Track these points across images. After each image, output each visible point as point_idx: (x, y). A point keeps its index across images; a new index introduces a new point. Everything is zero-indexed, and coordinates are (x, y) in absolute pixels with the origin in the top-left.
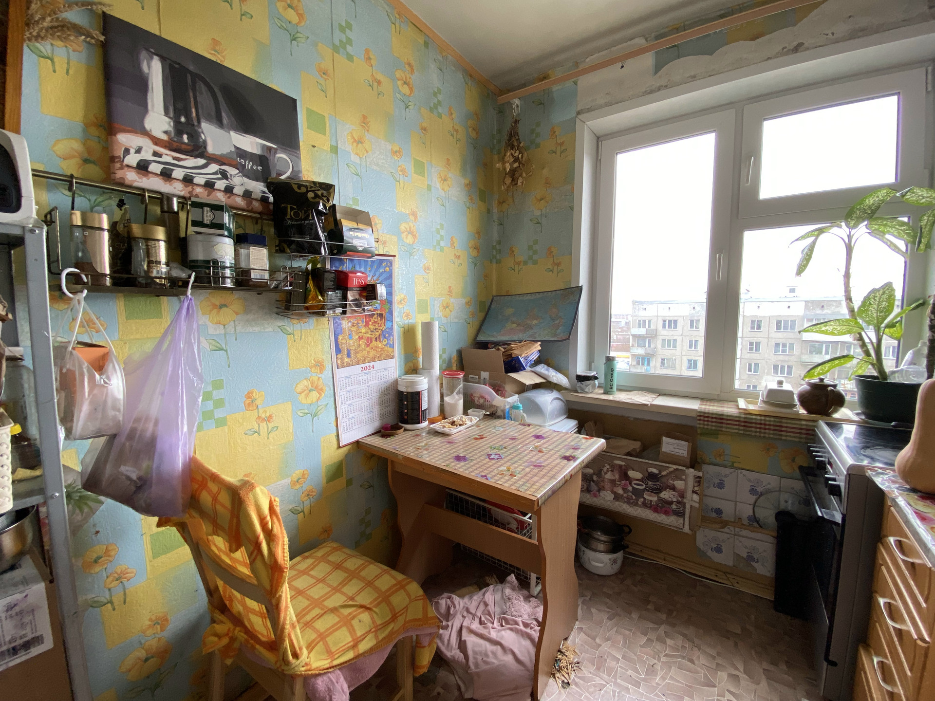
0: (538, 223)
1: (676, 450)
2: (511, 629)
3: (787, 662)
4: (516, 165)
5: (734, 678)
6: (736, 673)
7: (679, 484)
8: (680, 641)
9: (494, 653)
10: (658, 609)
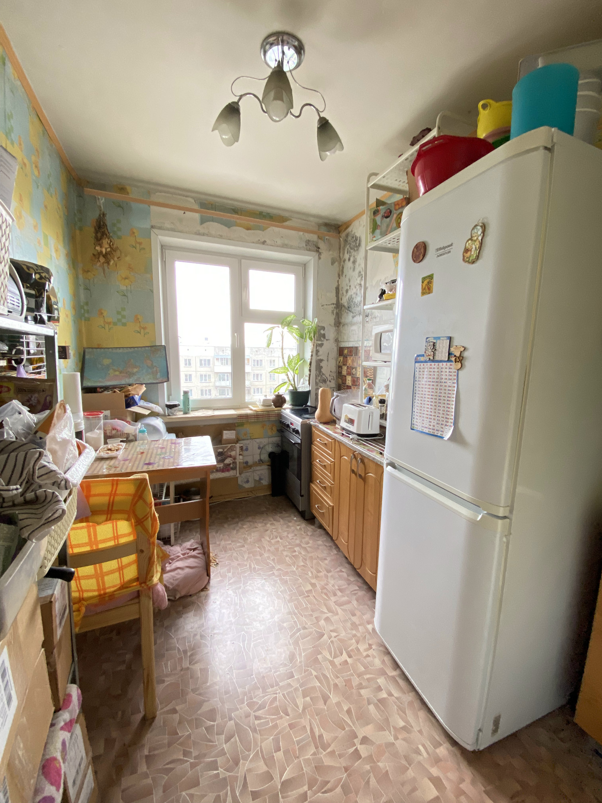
0: (125, 295)
1: (230, 436)
2: (178, 561)
3: (284, 511)
4: (109, 250)
5: (272, 524)
6: (271, 522)
7: (233, 453)
8: (248, 524)
9: (178, 574)
10: (233, 518)
